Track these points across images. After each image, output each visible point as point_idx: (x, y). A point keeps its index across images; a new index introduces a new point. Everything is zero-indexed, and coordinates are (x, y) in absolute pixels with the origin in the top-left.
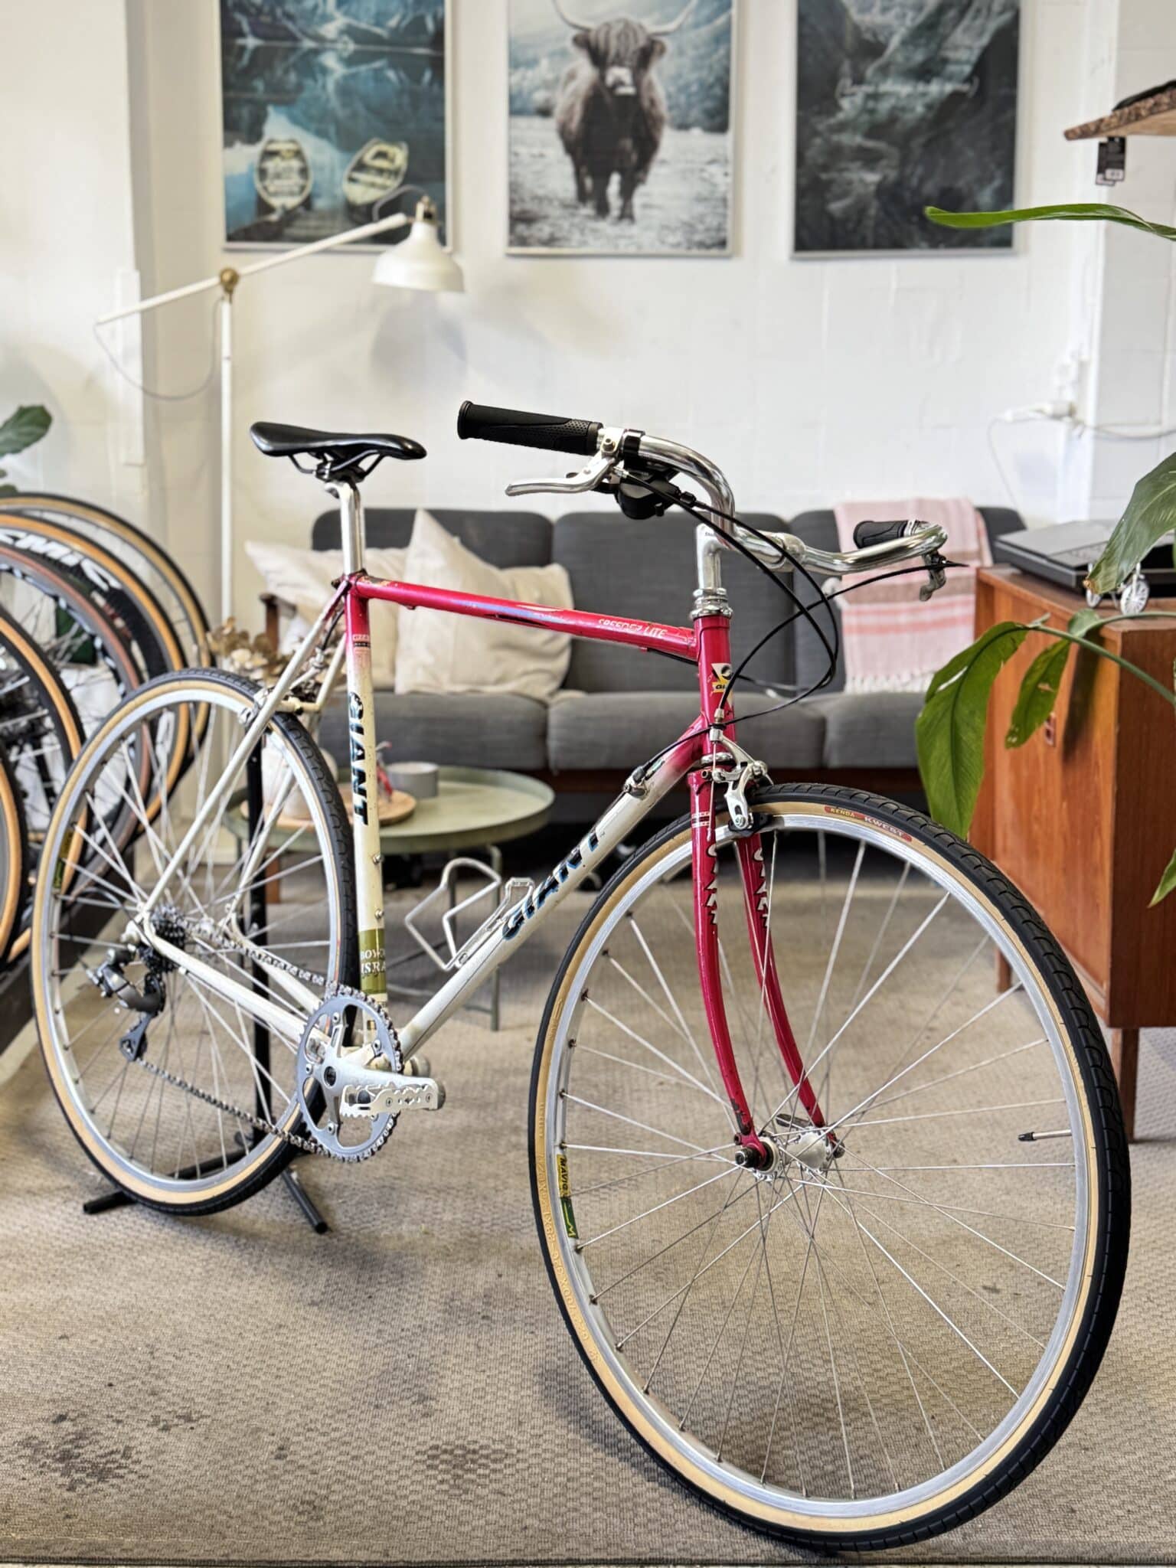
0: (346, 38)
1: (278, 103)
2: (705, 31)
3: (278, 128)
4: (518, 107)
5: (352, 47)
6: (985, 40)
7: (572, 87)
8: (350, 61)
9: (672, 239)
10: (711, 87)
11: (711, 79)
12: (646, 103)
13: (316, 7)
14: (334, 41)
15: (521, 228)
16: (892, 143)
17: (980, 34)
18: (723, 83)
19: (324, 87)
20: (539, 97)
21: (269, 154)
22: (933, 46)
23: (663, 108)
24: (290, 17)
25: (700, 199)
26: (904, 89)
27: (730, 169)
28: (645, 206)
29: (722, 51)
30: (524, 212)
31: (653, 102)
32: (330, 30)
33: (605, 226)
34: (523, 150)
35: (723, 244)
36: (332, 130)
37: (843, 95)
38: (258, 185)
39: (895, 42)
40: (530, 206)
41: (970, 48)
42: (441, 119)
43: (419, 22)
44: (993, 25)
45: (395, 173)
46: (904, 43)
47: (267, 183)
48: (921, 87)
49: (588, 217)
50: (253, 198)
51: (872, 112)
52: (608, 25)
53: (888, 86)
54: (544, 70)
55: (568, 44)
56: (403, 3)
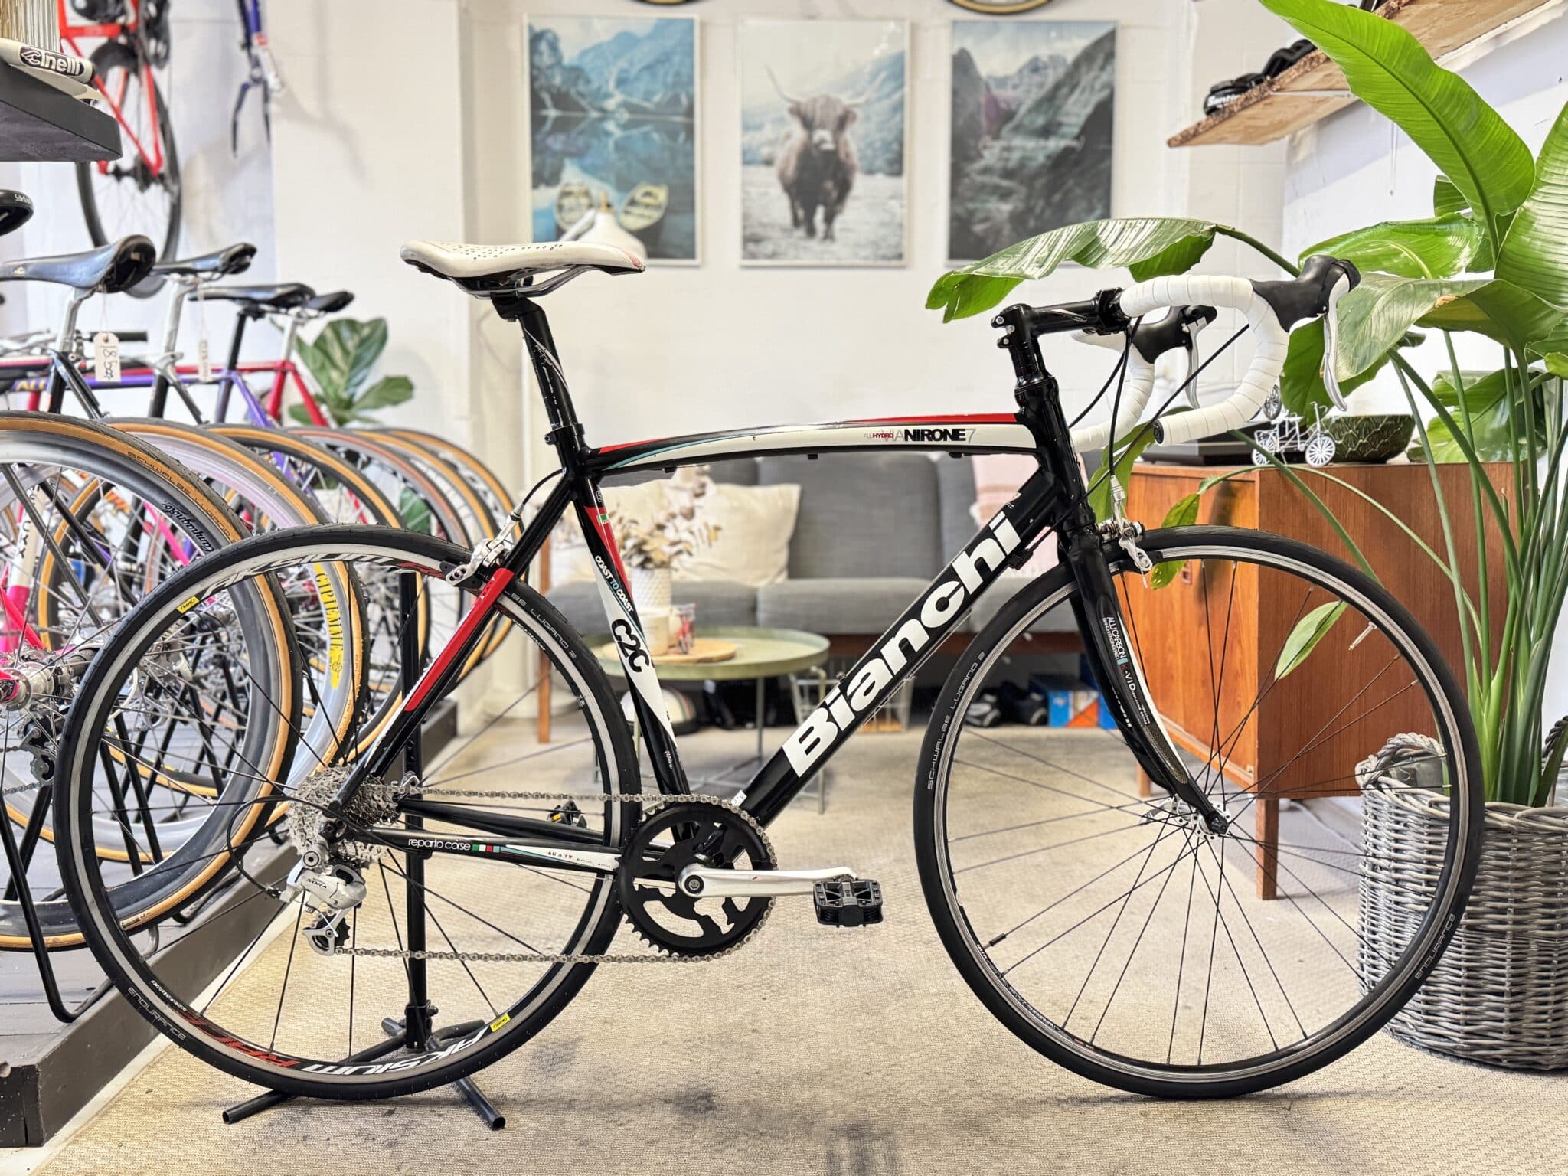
0: (622, 110)
1: (571, 155)
2: (886, 104)
3: (572, 175)
4: (748, 159)
5: (625, 116)
6: (1089, 110)
7: (788, 144)
8: (625, 127)
9: (863, 253)
10: (890, 143)
11: (890, 137)
12: (842, 156)
13: (599, 89)
14: (613, 112)
15: (751, 247)
16: (1022, 182)
17: (1085, 106)
18: (899, 141)
19: (606, 146)
20: (765, 151)
21: (566, 194)
22: (1051, 113)
23: (855, 159)
24: (582, 95)
25: (883, 224)
26: (1031, 144)
27: (905, 202)
28: (843, 230)
29: (898, 118)
30: (753, 235)
31: (848, 155)
32: (610, 104)
33: (814, 245)
34: (753, 190)
35: (900, 256)
36: (612, 178)
37: (985, 147)
38: (557, 216)
39: (1023, 110)
40: (759, 231)
41: (1078, 116)
42: (691, 168)
43: (675, 99)
44: (1096, 98)
45: (657, 207)
46: (1030, 111)
47: (563, 214)
48: (1042, 142)
49: (800, 238)
50: (553, 226)
51: (1007, 160)
52: (815, 100)
53: (1018, 141)
54: (768, 132)
56: (665, 84)
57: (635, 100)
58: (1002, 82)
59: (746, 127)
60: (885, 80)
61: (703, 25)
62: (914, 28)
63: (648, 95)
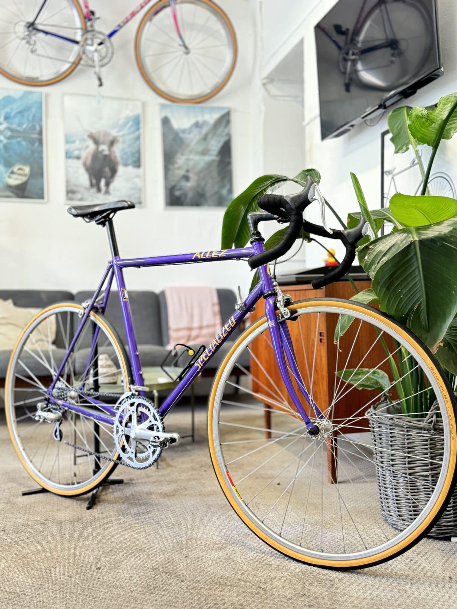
0: (7, 131)
2: (132, 136)
4: (68, 155)
5: (9, 133)
6: (221, 144)
7: (87, 150)
8: (9, 138)
10: (134, 154)
11: (134, 151)
12: (113, 158)
14: (2, 131)
15: (70, 195)
17: (219, 142)
18: (139, 152)
20: (76, 153)
22: (206, 145)
23: (119, 159)
25: (132, 189)
26: (197, 158)
27: (142, 179)
28: (115, 190)
29: (137, 143)
30: (71, 190)
31: (115, 157)
32: (1, 128)
33: (100, 196)
34: (70, 170)
35: (140, 203)
36: (2, 160)
37: (178, 158)
40: (75, 189)
41: (216, 147)
42: (41, 158)
43: (34, 127)
44: (223, 140)
45: (25, 175)
46: (196, 144)
48: (202, 157)
49: (94, 192)
51: (188, 164)
53: (192, 156)
54: (77, 144)
55: (85, 137)
56: (28, 120)
57: (14, 126)
58: (184, 131)
59: (67, 142)
60: (131, 127)
61: (47, 95)
62: (144, 105)
63: (20, 125)
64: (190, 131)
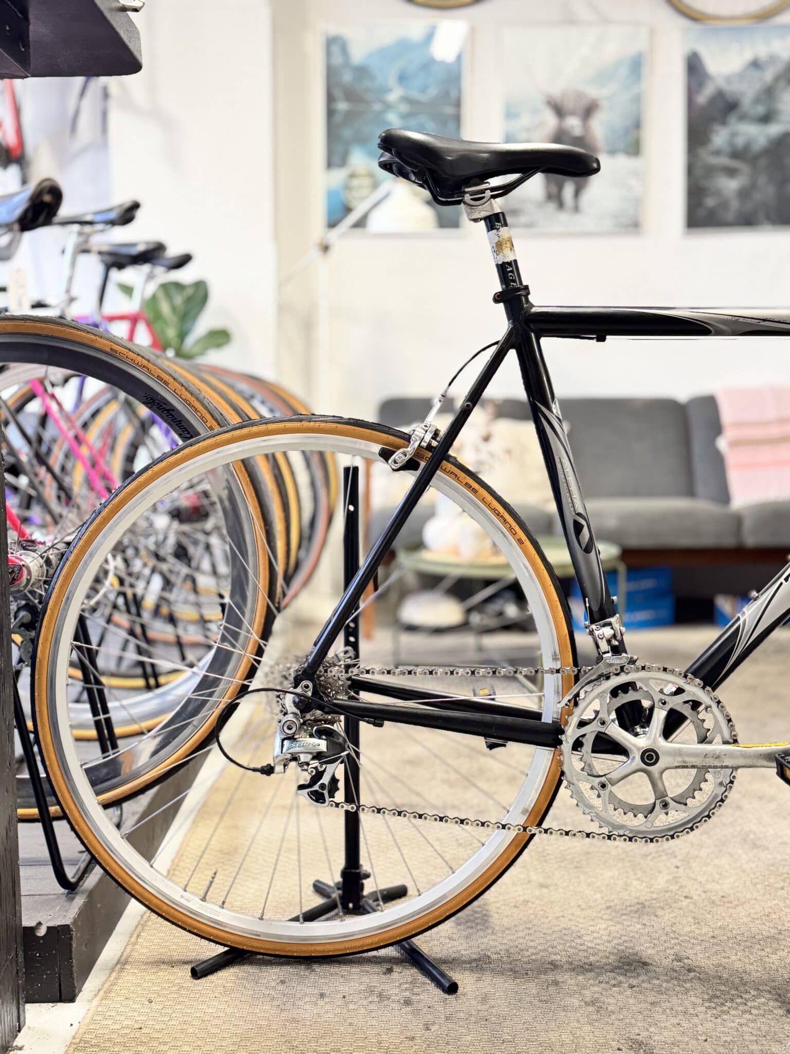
0: (402, 103)
1: (357, 143)
2: (626, 96)
3: (356, 159)
5: (404, 108)
7: (542, 130)
8: (405, 116)
9: (604, 222)
10: (629, 130)
11: (629, 124)
12: (590, 140)
13: (382, 84)
14: (394, 105)
16: (746, 163)
18: (638, 126)
21: (352, 176)
22: (769, 103)
23: (600, 142)
24: (368, 90)
25: (624, 199)
26: (754, 129)
27: (641, 178)
28: (590, 202)
31: (595, 139)
32: (391, 98)
33: (564, 216)
35: (636, 225)
37: (714, 133)
38: (345, 195)
43: (446, 93)
46: (753, 101)
47: (350, 193)
48: (763, 128)
49: (552, 211)
50: (340, 203)
51: (734, 143)
52: (565, 93)
53: (743, 128)
54: (525, 120)
55: (541, 104)
57: (415, 94)
58: (729, 78)
59: (509, 115)
60: (625, 76)
62: (652, 32)
63: (424, 89)
64: (741, 76)
